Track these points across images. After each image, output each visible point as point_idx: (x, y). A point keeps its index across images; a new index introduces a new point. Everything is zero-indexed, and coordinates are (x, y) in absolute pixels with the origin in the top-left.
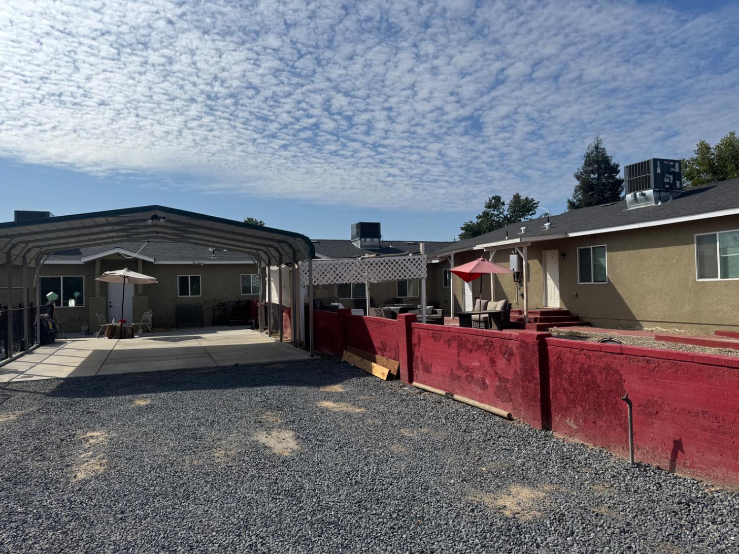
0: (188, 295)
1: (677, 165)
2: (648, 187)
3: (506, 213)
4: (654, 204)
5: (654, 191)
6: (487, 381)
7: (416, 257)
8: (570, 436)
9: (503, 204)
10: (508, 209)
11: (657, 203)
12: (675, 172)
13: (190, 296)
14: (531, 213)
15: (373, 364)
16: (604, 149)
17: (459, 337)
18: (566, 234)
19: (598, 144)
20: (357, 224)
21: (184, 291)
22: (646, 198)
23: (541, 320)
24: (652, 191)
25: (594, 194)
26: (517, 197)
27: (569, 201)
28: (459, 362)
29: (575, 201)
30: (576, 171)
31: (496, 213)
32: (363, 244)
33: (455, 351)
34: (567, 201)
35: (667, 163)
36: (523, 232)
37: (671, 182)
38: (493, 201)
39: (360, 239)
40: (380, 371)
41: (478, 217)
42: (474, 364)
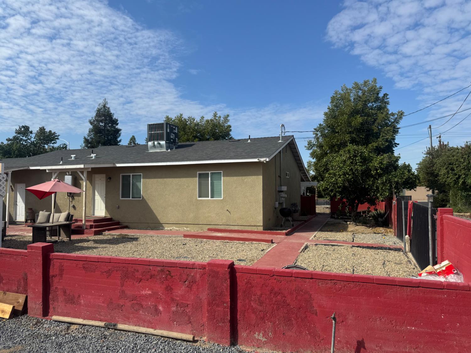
1: (176, 128)
3: (33, 140)
4: (165, 150)
5: (166, 142)
6: (161, 308)
8: (259, 348)
9: (31, 132)
10: (35, 137)
11: (167, 150)
12: (176, 133)
14: (52, 142)
16: (109, 108)
18: (114, 164)
19: (105, 104)
22: (160, 146)
23: (96, 227)
24: (164, 142)
25: (101, 136)
26: (42, 130)
27: (85, 138)
28: (123, 292)
29: (89, 138)
30: (90, 119)
31: (24, 138)
34: (83, 137)
35: (172, 126)
36: (73, 159)
37: (174, 138)
38: (23, 129)
41: (8, 140)
42: (144, 292)
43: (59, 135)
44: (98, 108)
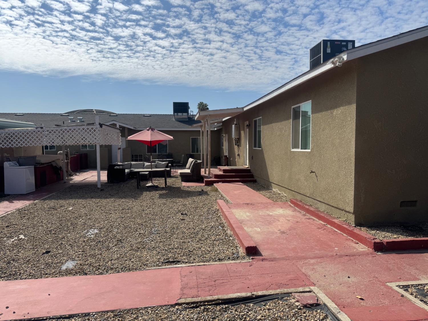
0: (48, 149)
1: (350, 45)
7: (90, 127)
32: (176, 117)
35: (339, 43)
39: (174, 114)
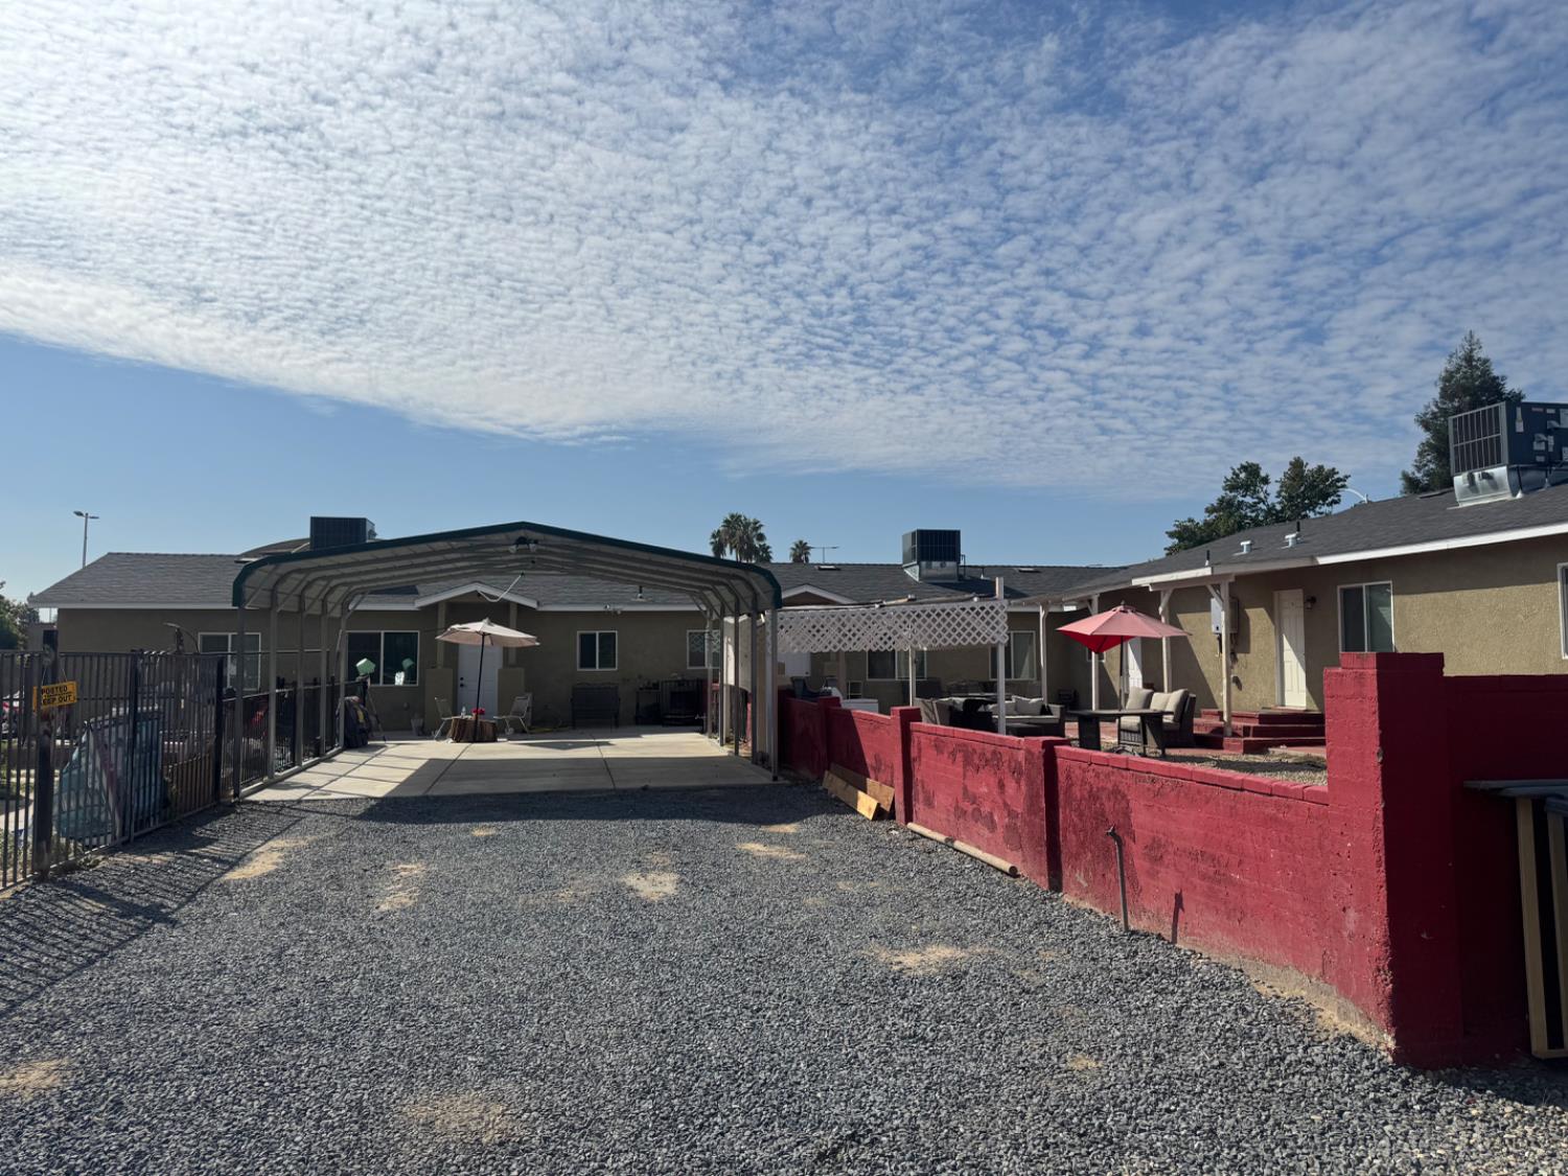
0: (594, 666)
1: (1563, 414)
2: (1497, 462)
3: (1272, 500)
5: (1509, 470)
6: (996, 818)
7: (987, 604)
8: (1081, 899)
9: (1266, 481)
10: (1278, 492)
11: (1515, 494)
12: (1558, 429)
13: (597, 669)
14: (1329, 500)
15: (861, 794)
17: (965, 745)
18: (1313, 558)
20: (913, 534)
21: (587, 661)
22: (1495, 485)
23: (1257, 732)
24: (1505, 468)
26: (1297, 465)
27: (1406, 477)
28: (965, 788)
29: (1419, 475)
30: (1422, 410)
31: (1249, 500)
32: (924, 573)
33: (961, 770)
35: (1541, 410)
36: (1245, 552)
37: (1551, 450)
38: (1243, 475)
39: (918, 563)
40: (866, 805)
41: (1208, 511)
42: (981, 790)
43: (1347, 477)
44: (1447, 371)
